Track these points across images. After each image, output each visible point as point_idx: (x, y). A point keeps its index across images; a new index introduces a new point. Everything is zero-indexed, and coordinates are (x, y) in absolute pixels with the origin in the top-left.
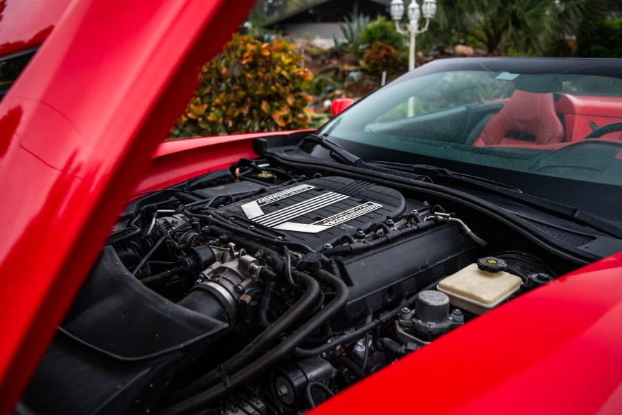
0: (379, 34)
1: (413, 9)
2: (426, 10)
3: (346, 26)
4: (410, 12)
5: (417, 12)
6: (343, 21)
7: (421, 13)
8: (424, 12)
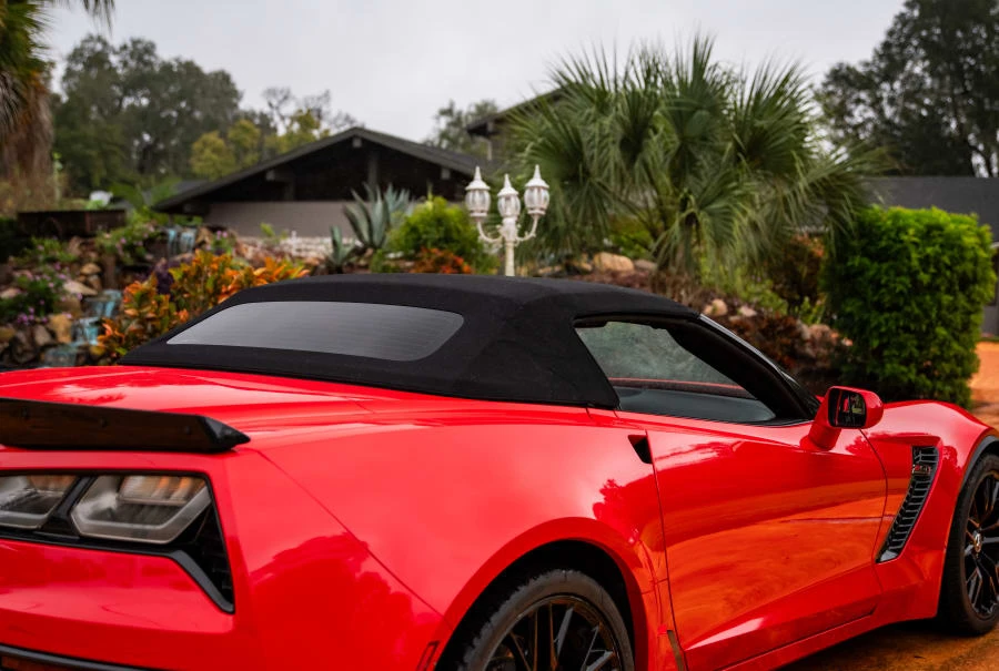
0: (435, 234)
1: (508, 198)
2: (531, 200)
3: (353, 208)
4: (502, 202)
5: (515, 202)
6: (350, 198)
7: (523, 206)
8: (528, 205)
